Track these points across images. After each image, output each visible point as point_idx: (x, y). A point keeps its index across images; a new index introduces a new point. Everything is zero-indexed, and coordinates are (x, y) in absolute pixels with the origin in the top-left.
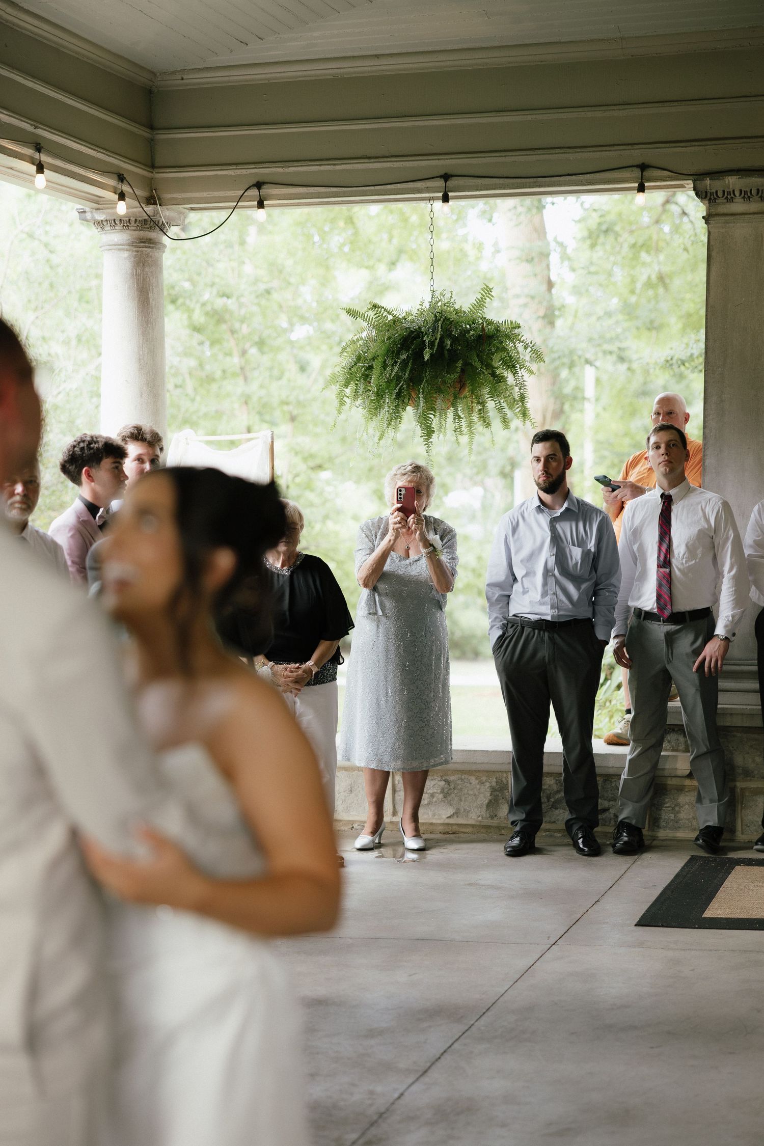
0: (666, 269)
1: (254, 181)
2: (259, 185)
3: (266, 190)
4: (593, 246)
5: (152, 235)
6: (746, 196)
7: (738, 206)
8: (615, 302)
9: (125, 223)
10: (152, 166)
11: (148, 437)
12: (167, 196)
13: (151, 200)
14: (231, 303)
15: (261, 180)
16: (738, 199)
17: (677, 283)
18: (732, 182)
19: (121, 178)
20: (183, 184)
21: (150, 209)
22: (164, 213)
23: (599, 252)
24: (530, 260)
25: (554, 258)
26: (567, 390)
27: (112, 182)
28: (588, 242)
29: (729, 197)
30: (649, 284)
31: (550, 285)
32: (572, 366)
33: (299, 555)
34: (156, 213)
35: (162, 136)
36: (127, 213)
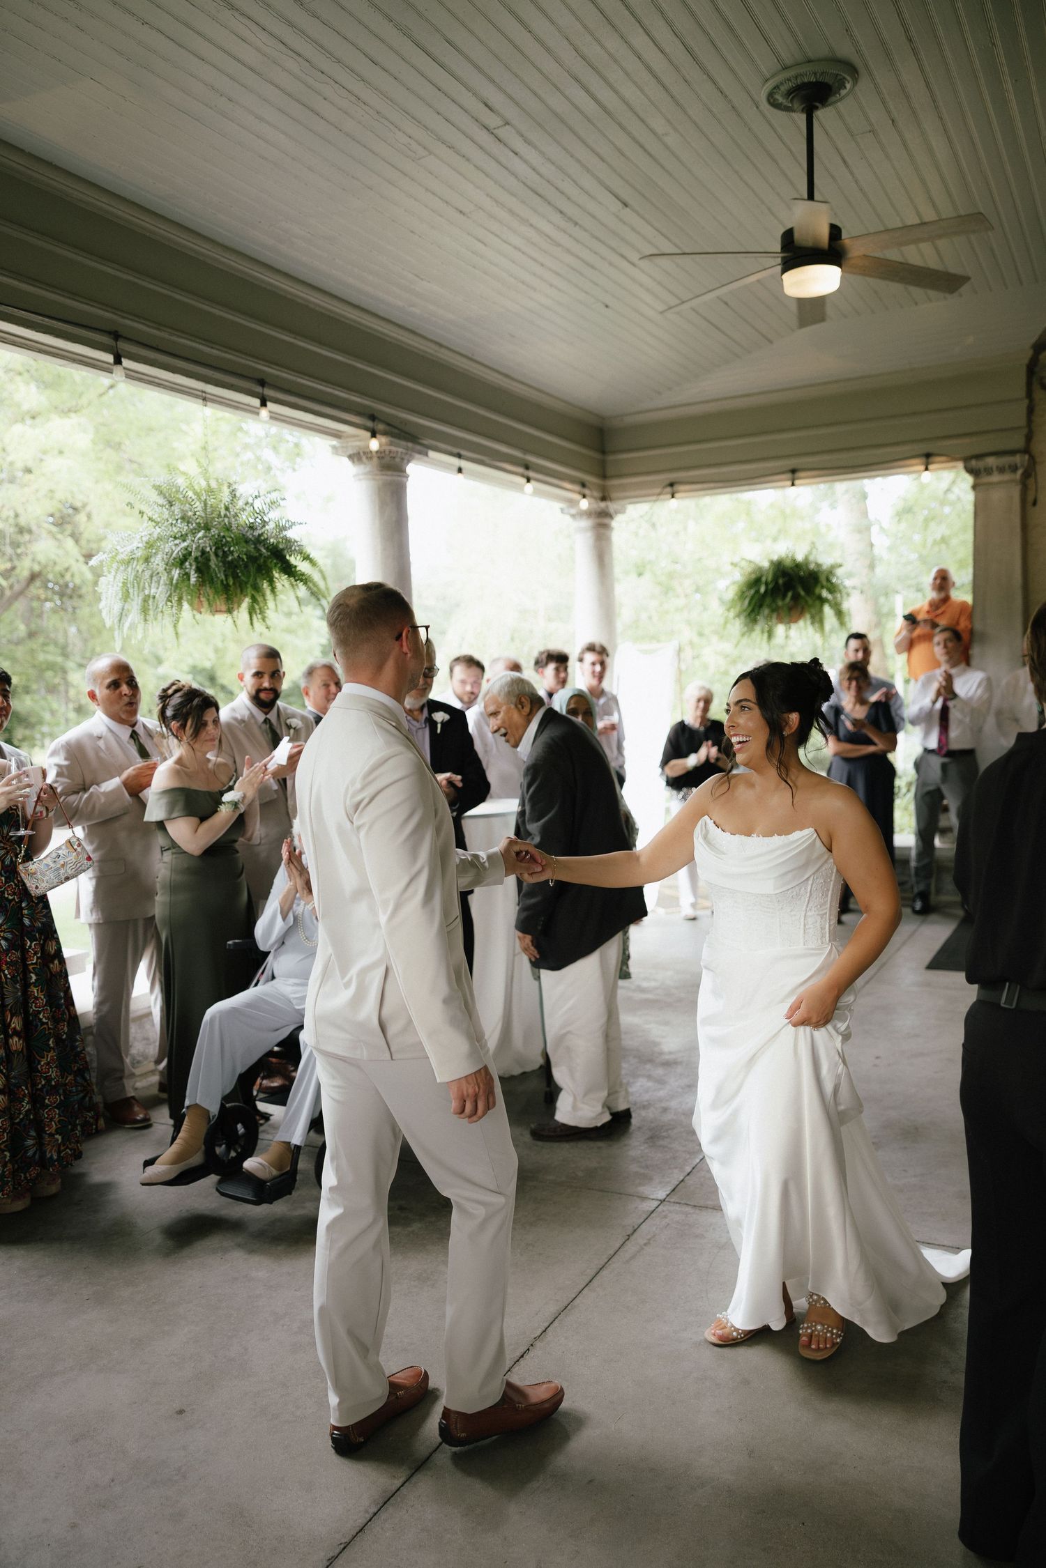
0: (947, 532)
1: (668, 482)
2: (671, 485)
3: (676, 487)
4: (899, 521)
5: (606, 521)
6: (1001, 470)
7: (995, 478)
8: (914, 556)
9: (588, 514)
10: (604, 476)
11: (598, 648)
12: (614, 495)
13: (603, 499)
14: (678, 567)
15: (673, 481)
16: (996, 473)
17: (954, 542)
18: (991, 461)
19: (583, 485)
20: (623, 488)
21: (603, 505)
22: (612, 506)
23: (903, 525)
24: (860, 532)
25: (875, 529)
26: (885, 610)
27: (577, 488)
28: (897, 519)
29: (989, 471)
30: (935, 543)
31: (872, 545)
32: (886, 595)
33: (709, 720)
34: (607, 507)
35: (611, 458)
36: (588, 509)
